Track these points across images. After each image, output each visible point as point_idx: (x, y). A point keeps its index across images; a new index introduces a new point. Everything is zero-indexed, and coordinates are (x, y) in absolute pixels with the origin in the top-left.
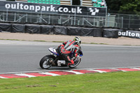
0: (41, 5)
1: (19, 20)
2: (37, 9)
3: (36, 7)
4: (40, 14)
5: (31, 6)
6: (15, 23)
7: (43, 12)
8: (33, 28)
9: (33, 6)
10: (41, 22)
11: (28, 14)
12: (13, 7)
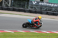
0: (54, 4)
1: (45, 10)
2: (52, 5)
3: (52, 4)
4: (53, 8)
5: (50, 4)
6: (43, 10)
7: (55, 6)
8: (50, 13)
9: (51, 4)
10: (53, 10)
11: (49, 7)
12: (43, 4)
